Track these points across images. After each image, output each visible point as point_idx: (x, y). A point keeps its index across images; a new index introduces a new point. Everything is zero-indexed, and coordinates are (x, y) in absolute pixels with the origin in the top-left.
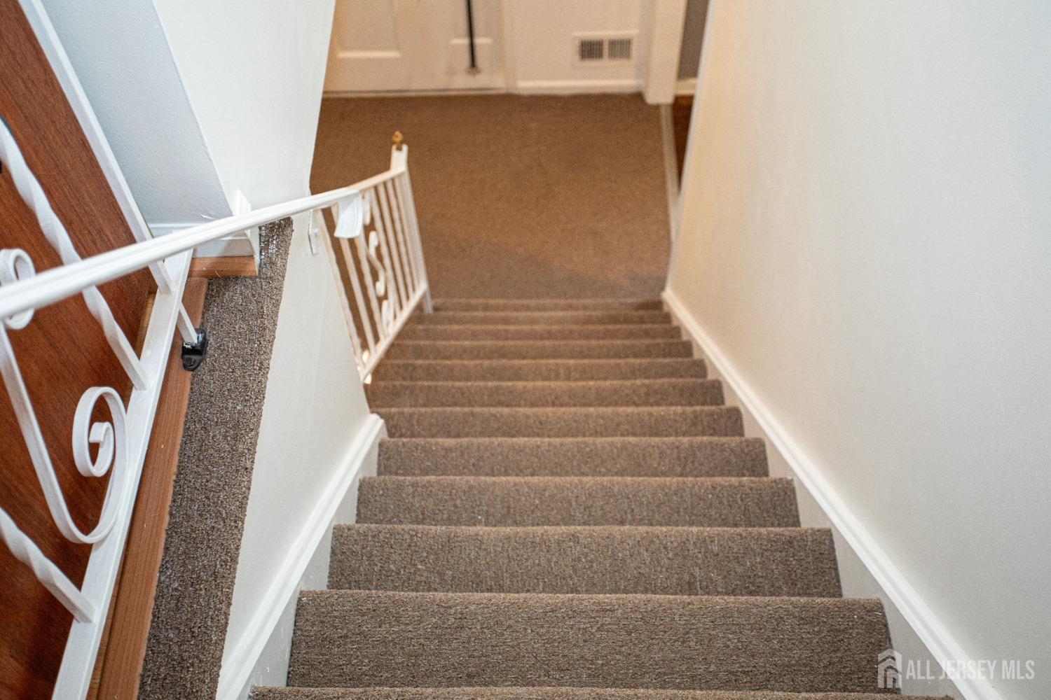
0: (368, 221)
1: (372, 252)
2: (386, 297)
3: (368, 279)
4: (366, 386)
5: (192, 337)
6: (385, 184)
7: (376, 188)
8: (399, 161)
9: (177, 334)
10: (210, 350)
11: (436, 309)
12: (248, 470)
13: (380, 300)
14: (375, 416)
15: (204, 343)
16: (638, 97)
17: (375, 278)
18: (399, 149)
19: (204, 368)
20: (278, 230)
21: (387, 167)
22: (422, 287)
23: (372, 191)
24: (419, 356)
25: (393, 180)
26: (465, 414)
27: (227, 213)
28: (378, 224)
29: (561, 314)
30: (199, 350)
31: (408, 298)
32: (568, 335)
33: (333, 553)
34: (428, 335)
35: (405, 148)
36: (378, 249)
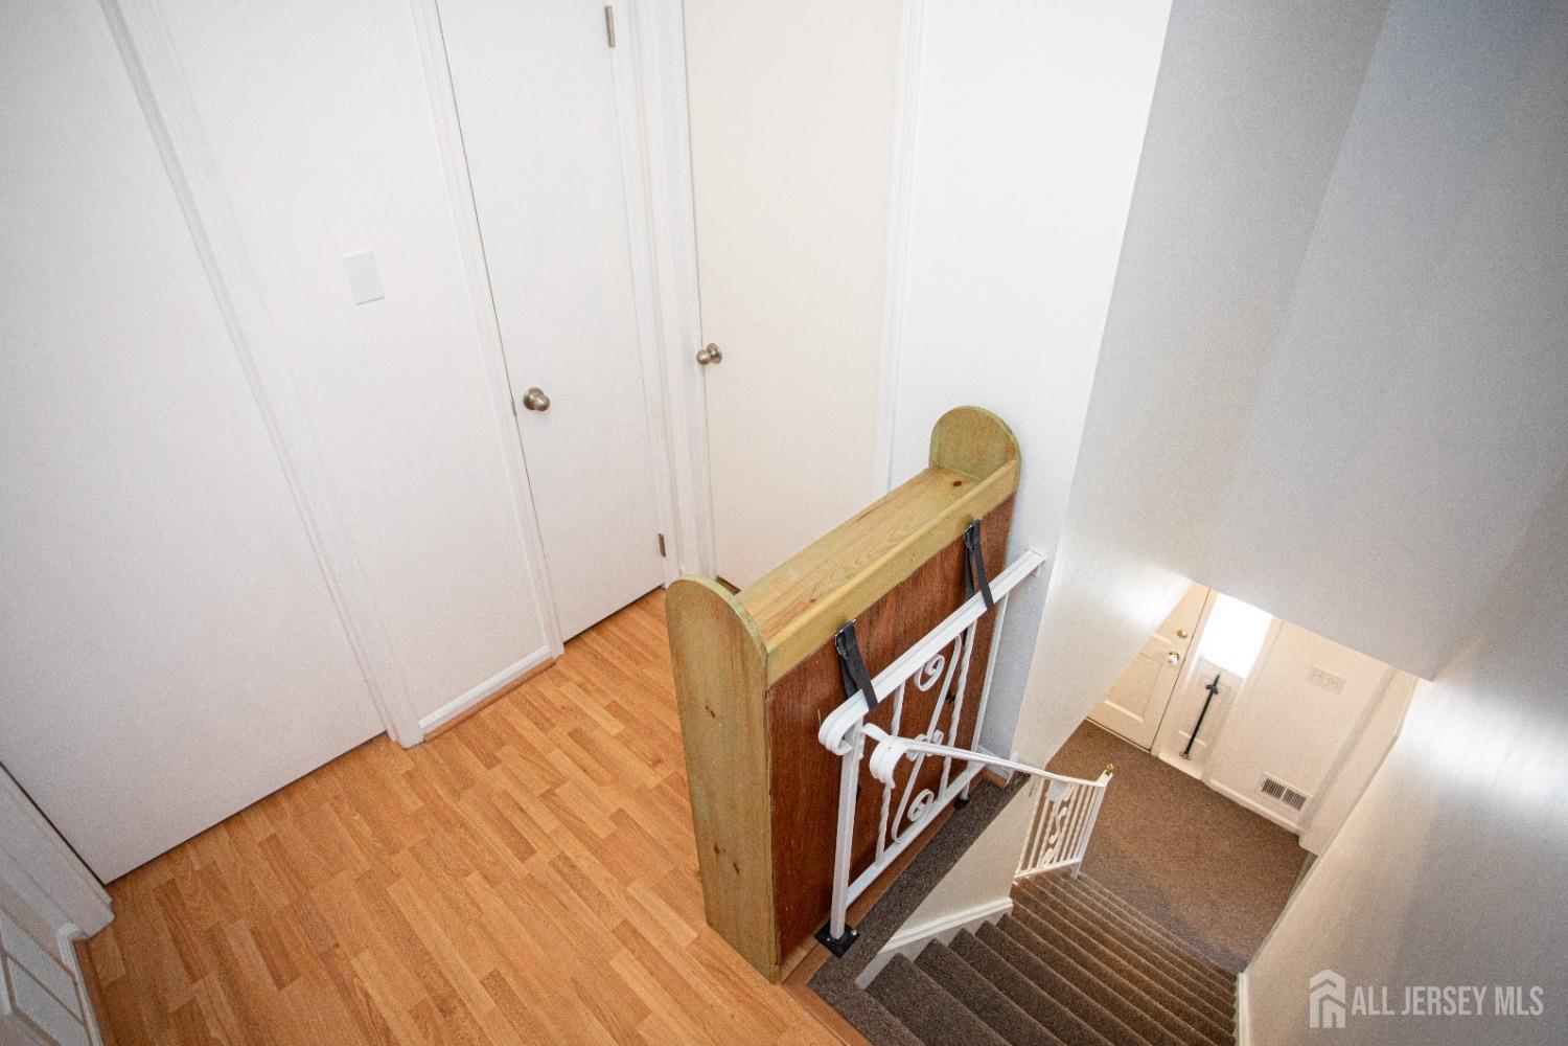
0: (1066, 800)
1: (1059, 817)
2: (1053, 846)
3: (1048, 830)
4: (1013, 886)
5: (965, 796)
6: (1088, 787)
7: (1081, 786)
8: (1103, 781)
9: (960, 794)
10: (968, 806)
11: (1079, 877)
12: (955, 861)
13: (1049, 846)
14: (1010, 900)
15: (967, 801)
16: (1296, 837)
17: (1053, 832)
18: (1108, 774)
19: (963, 810)
20: (1022, 777)
21: (1095, 779)
22: (1078, 859)
23: (1078, 787)
24: (1054, 893)
25: (1094, 788)
26: (1057, 936)
27: (1006, 757)
28: (1071, 805)
29: (1158, 935)
30: (965, 803)
31: (1065, 859)
32: (1156, 949)
33: (956, 939)
34: (1065, 886)
35: (1111, 775)
36: (1063, 818)
